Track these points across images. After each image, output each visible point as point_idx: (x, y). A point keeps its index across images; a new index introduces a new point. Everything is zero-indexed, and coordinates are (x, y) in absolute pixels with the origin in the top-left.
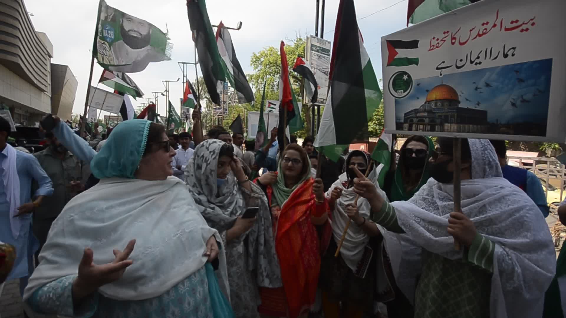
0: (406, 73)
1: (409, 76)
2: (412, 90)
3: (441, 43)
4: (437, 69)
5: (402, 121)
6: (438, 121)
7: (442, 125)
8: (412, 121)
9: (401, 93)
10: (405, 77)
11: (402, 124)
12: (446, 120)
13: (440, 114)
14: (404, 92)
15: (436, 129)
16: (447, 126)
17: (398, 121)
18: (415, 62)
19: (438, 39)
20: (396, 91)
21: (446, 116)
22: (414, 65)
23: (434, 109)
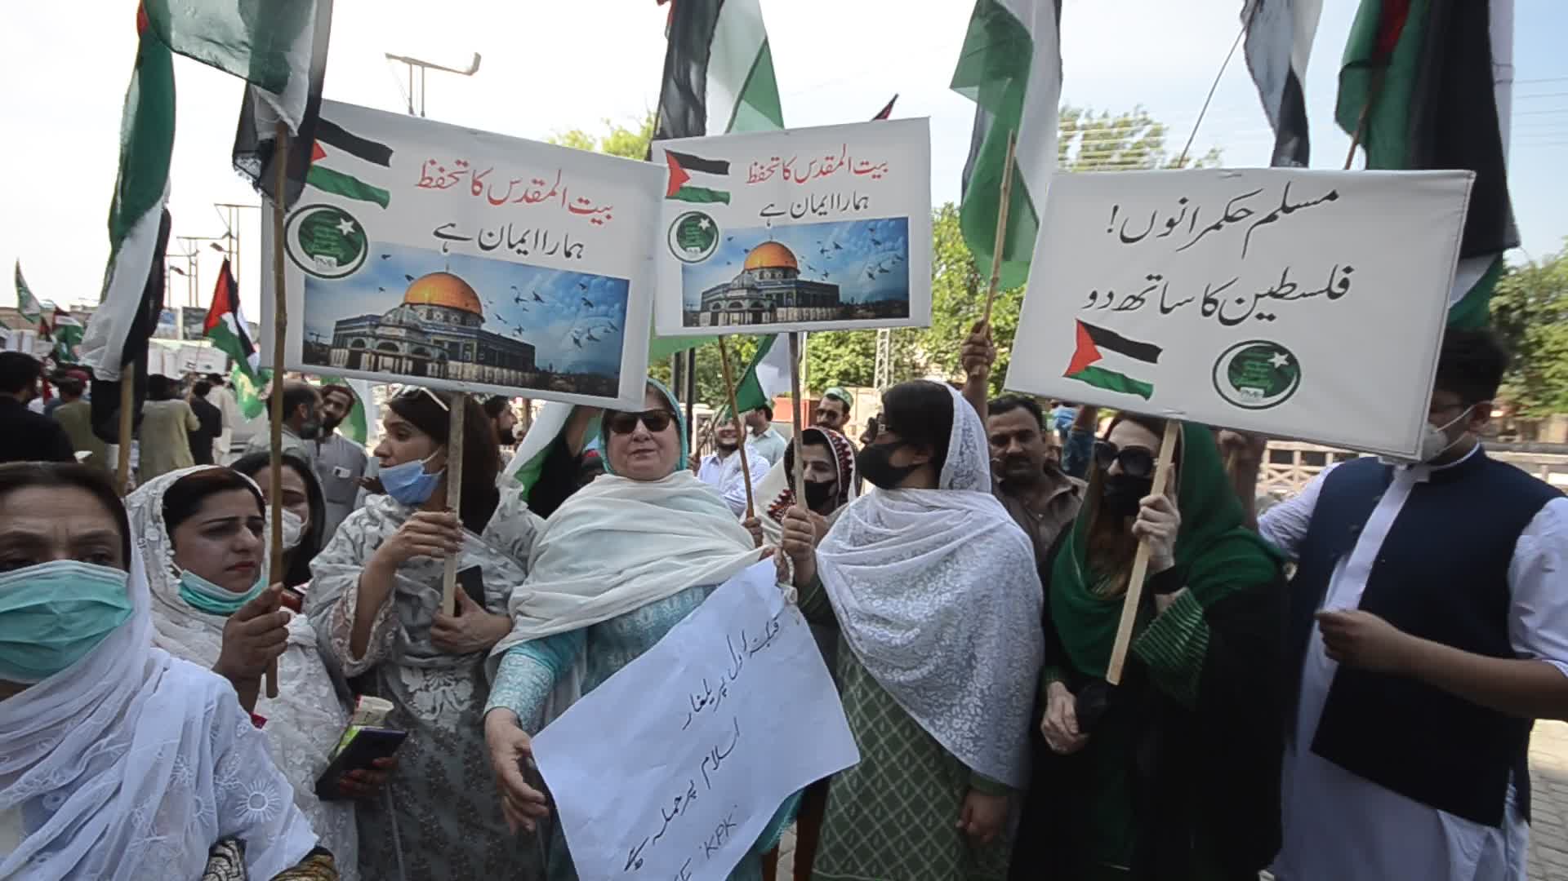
0: (705, 217)
1: (711, 222)
2: (718, 247)
3: (768, 173)
4: (763, 215)
5: (698, 308)
6: (767, 304)
7: (772, 310)
8: (717, 306)
9: (694, 253)
10: (704, 224)
11: (696, 313)
12: (779, 302)
13: (769, 292)
14: (703, 250)
15: (764, 320)
16: (781, 312)
17: (688, 308)
18: (725, 198)
19: (762, 168)
20: (685, 249)
21: (779, 296)
22: (721, 204)
23: (759, 284)
